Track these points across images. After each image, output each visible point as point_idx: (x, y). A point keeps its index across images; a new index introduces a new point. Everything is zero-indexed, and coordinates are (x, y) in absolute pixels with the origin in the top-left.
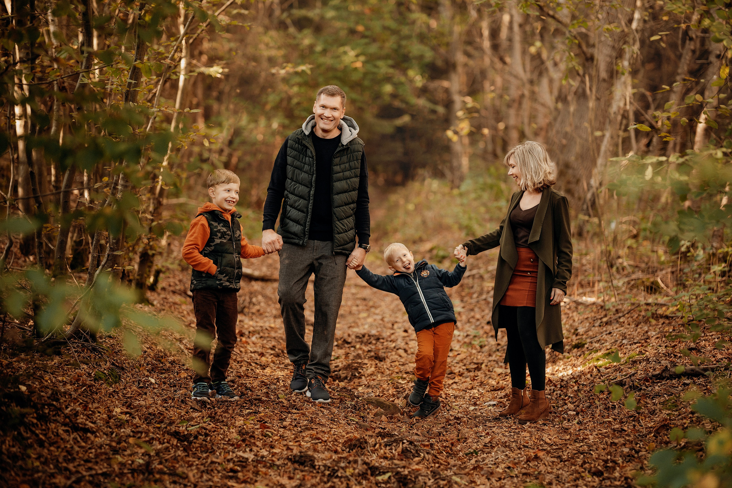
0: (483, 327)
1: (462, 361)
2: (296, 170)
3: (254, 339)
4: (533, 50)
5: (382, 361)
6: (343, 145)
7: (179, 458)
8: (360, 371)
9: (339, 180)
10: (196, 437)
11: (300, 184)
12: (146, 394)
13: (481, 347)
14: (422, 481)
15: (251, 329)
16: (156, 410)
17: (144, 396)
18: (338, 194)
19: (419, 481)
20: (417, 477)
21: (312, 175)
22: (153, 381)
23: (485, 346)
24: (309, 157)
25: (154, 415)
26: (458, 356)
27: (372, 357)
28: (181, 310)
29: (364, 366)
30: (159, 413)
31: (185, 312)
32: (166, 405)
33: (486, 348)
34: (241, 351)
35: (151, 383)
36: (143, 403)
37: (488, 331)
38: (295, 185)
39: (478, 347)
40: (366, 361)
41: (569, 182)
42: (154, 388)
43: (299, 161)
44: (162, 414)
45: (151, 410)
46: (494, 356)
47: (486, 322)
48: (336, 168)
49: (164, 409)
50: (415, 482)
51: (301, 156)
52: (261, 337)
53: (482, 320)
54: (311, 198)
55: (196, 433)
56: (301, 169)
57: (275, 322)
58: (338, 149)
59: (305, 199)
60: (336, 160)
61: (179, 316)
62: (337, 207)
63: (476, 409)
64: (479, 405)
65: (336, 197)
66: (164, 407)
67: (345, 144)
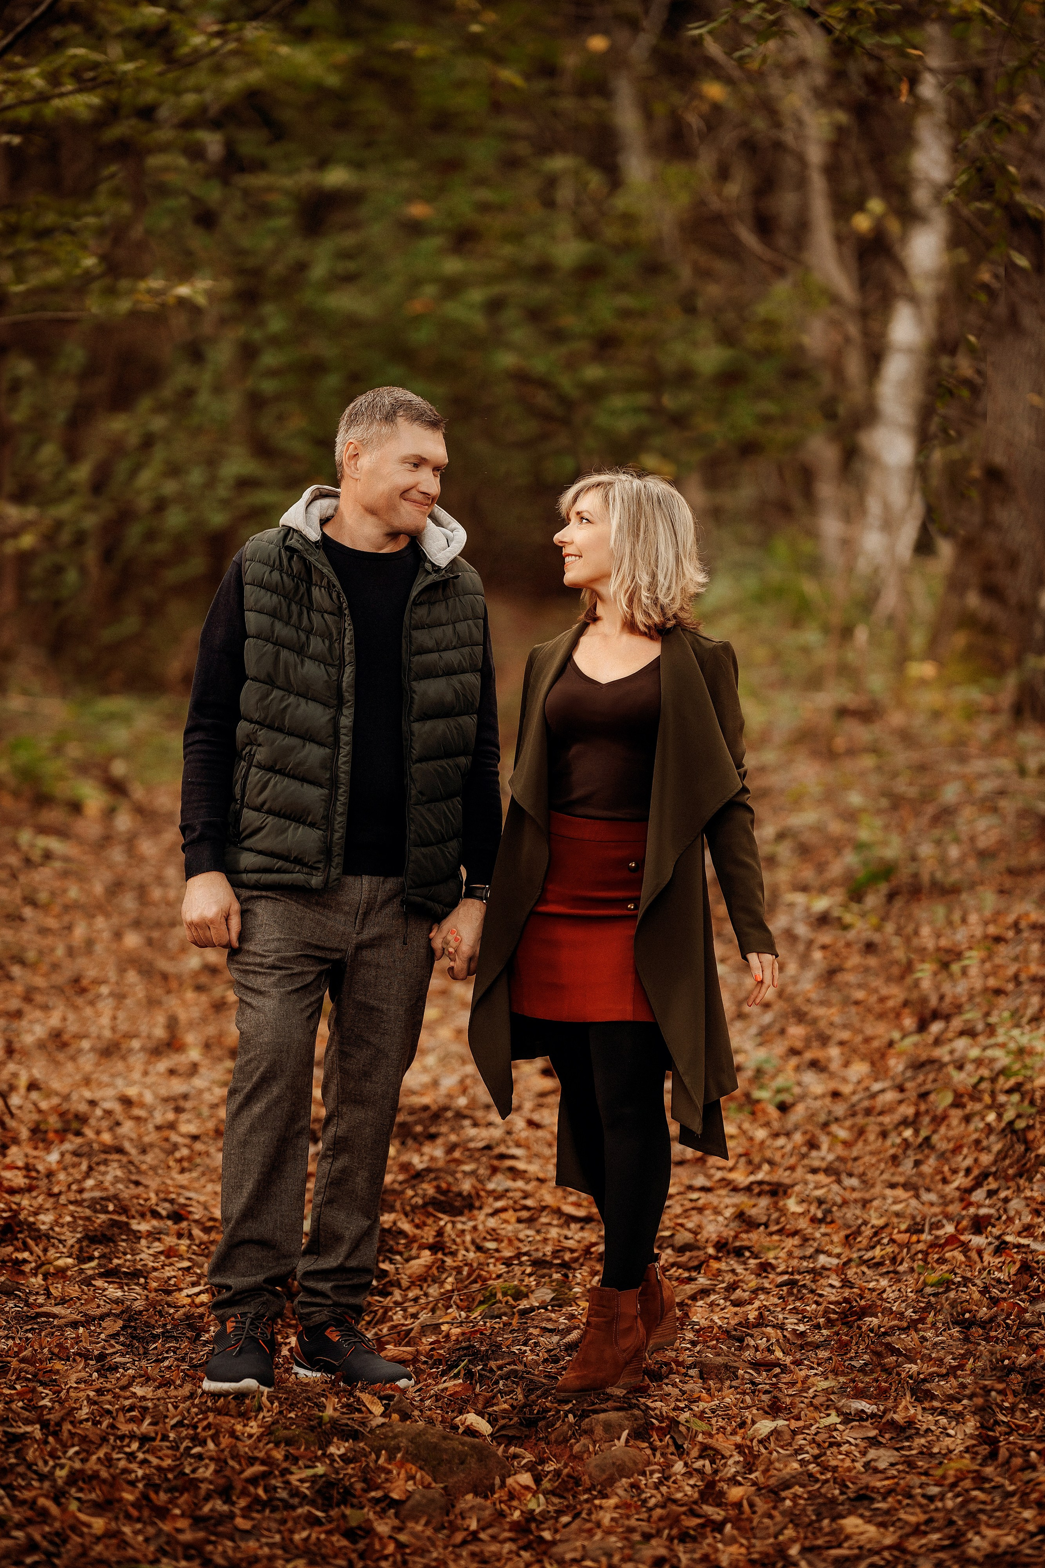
2: (284, 654)
4: (862, 223)
6: (437, 569)
9: (429, 673)
11: (298, 694)
13: (783, 1108)
18: (424, 717)
21: (341, 666)
24: (322, 611)
33: (799, 1112)
37: (799, 1045)
38: (282, 699)
39: (773, 1112)
41: (988, 567)
43: (287, 623)
46: (825, 1145)
51: (294, 608)
54: (345, 739)
56: (300, 650)
58: (424, 580)
59: (321, 744)
60: (420, 613)
62: (417, 761)
67: (443, 566)
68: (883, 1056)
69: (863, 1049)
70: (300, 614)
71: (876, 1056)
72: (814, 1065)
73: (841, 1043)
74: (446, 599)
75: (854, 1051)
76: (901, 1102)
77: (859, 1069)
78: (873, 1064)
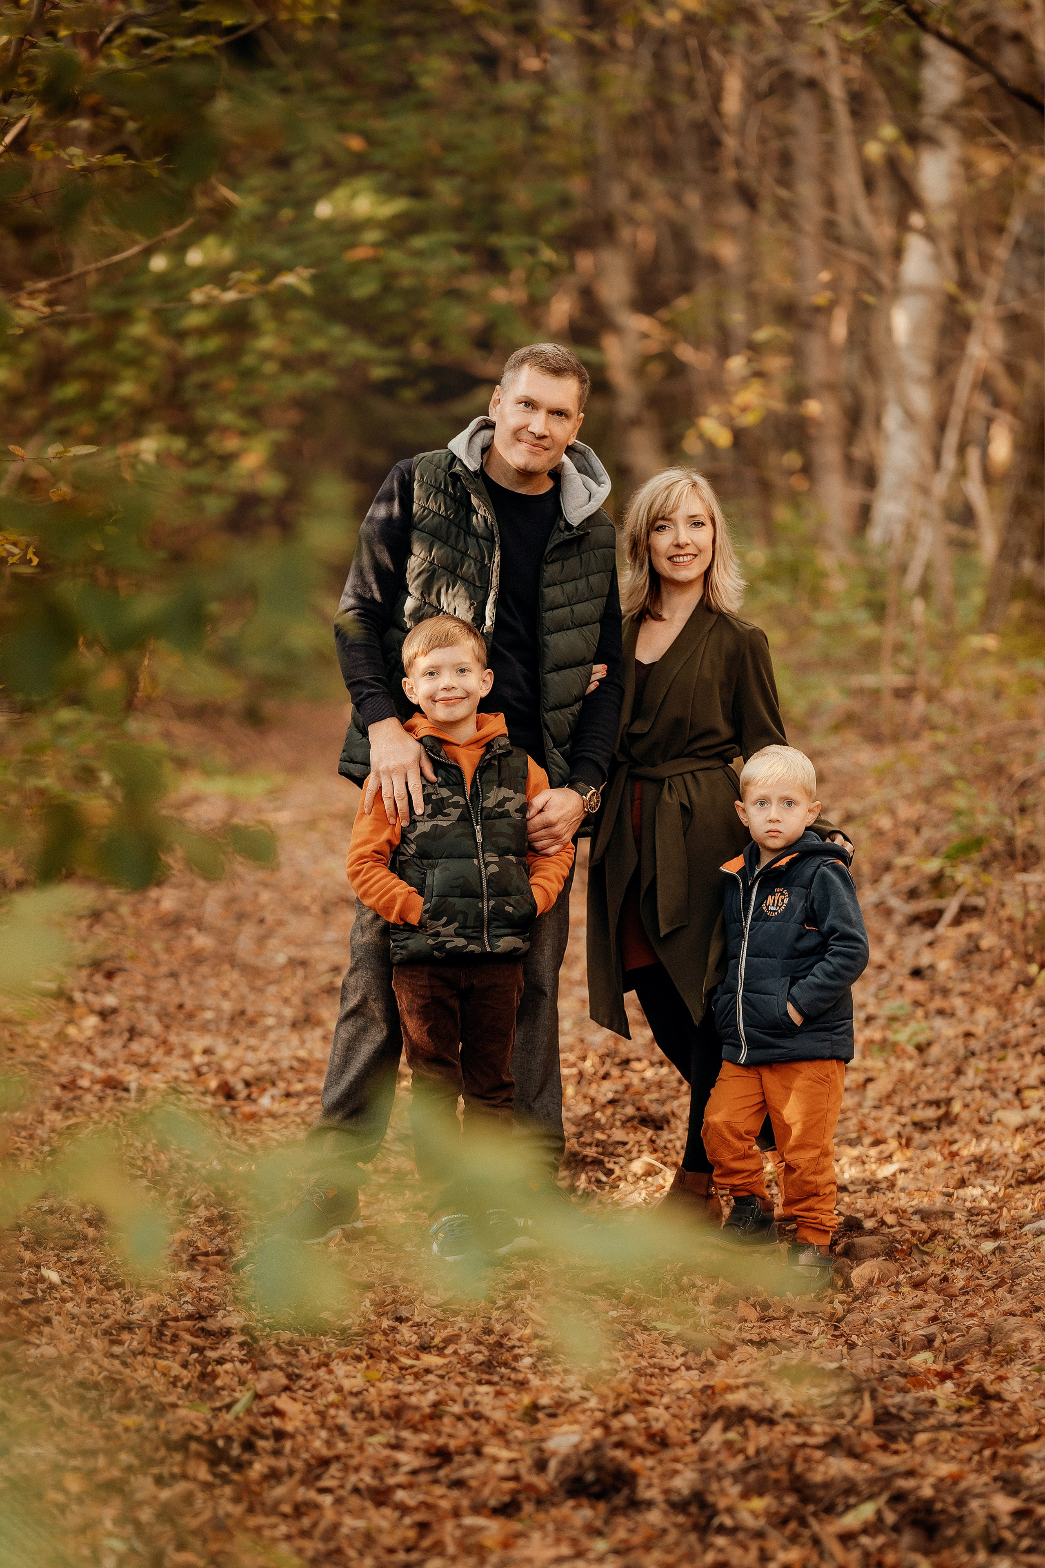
0: (901, 989)
1: (888, 1098)
3: (265, 1101)
5: (661, 1128)
6: (569, 527)
7: (230, 1523)
8: (610, 1166)
9: (561, 628)
10: (248, 1446)
12: (48, 1321)
14: (981, 1514)
15: (247, 1072)
16: (95, 1369)
17: (46, 1330)
18: (558, 668)
19: (972, 1513)
20: (960, 1503)
22: (53, 1276)
23: (929, 1044)
25: (96, 1386)
26: (870, 1086)
27: (630, 1119)
28: (30, 1041)
29: (620, 1150)
30: (106, 1378)
31: (44, 1045)
32: (117, 1350)
33: (935, 1052)
34: (251, 1146)
35: (52, 1287)
36: (49, 1351)
37: (921, 998)
39: (913, 1051)
40: (618, 1135)
42: (64, 1300)
44: (116, 1381)
45: (79, 1374)
46: (970, 1073)
47: (906, 971)
48: (552, 594)
49: (117, 1363)
50: (960, 1519)
52: (288, 1095)
53: (891, 967)
55: (245, 1433)
57: (303, 1042)
58: (557, 538)
60: (551, 571)
61: (33, 1059)
62: (553, 709)
63: (1000, 1249)
64: (1006, 1234)
65: (553, 679)
66: (113, 1356)
67: (575, 525)
68: (1008, 1001)
69: (986, 996)
70: (458, 536)
71: (1002, 1001)
72: (941, 1012)
73: (963, 994)
74: (580, 554)
75: (978, 999)
76: (1034, 1035)
77: (986, 1014)
78: (999, 1008)
